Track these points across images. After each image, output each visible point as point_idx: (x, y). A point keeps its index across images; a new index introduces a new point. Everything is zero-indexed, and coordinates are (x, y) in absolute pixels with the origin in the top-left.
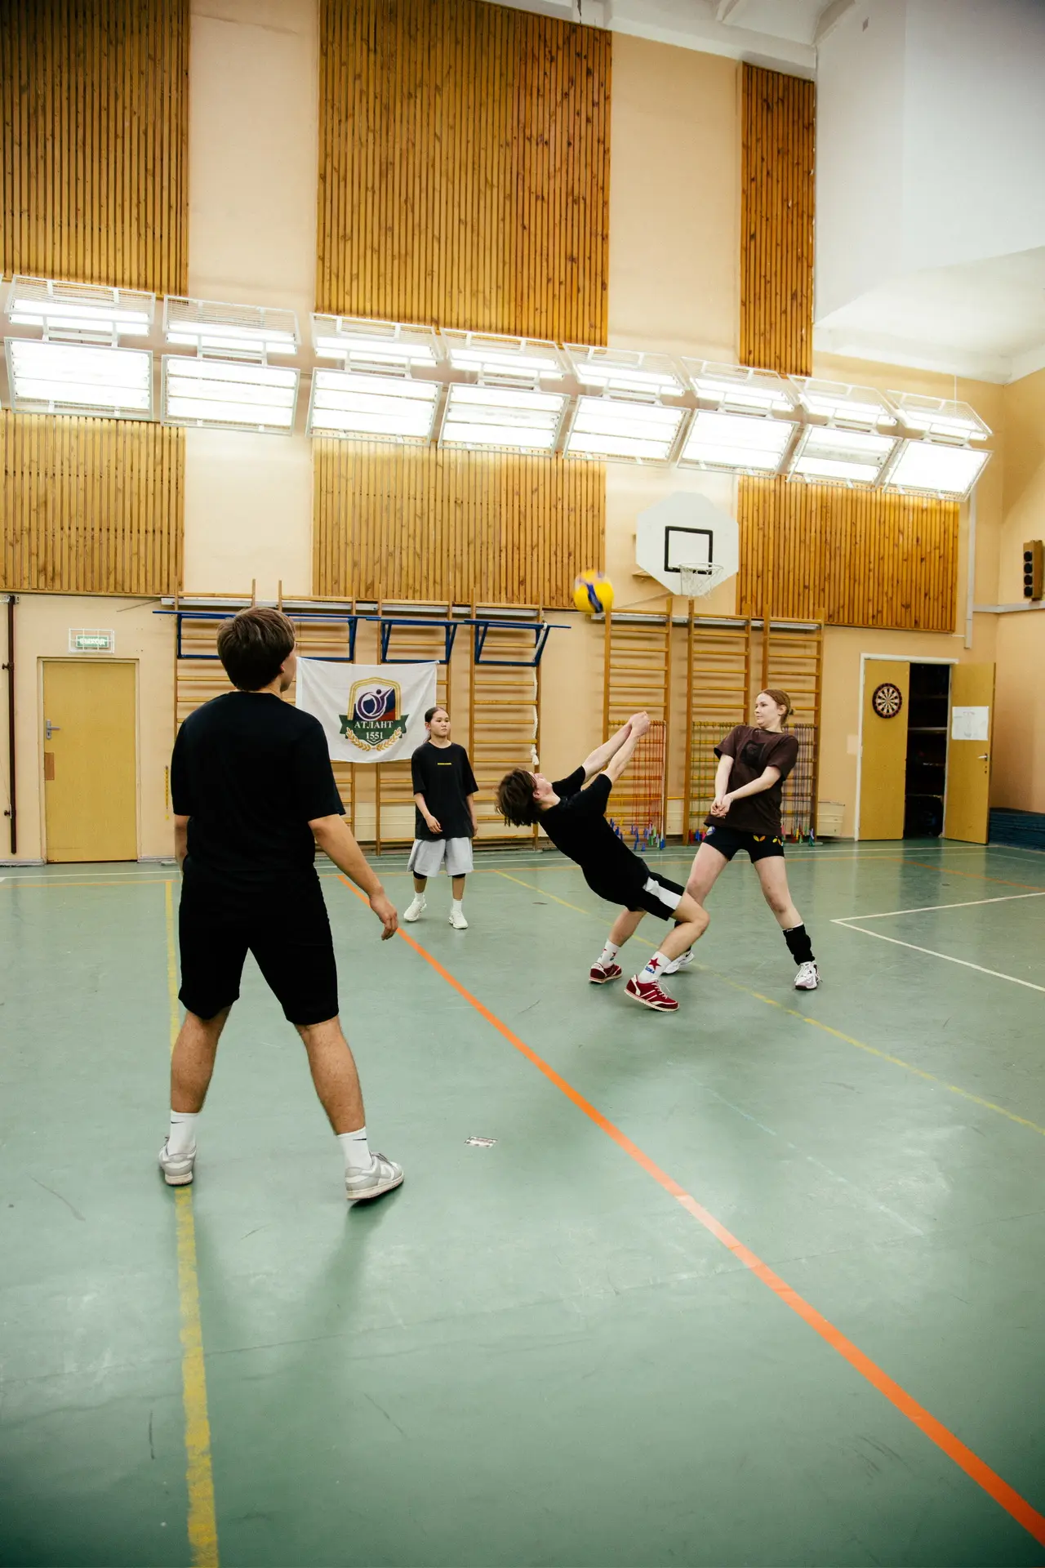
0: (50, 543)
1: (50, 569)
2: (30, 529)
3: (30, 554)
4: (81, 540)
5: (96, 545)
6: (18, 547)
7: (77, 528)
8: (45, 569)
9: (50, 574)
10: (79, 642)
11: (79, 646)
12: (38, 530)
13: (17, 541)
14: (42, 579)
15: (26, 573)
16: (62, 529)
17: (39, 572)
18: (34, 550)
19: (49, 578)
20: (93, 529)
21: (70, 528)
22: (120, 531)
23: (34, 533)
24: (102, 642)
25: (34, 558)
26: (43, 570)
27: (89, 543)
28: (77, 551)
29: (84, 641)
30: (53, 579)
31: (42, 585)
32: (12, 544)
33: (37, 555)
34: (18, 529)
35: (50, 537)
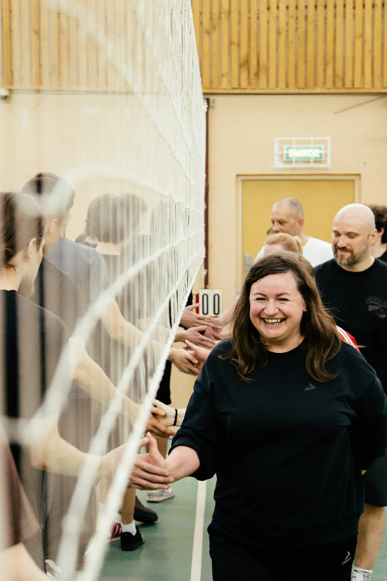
0: (254, 28)
1: (254, 62)
2: (230, 12)
3: (231, 43)
4: (292, 22)
5: (311, 28)
6: (215, 35)
7: (287, 7)
8: (247, 61)
9: (253, 68)
10: (287, 154)
11: (289, 161)
12: (239, 12)
13: (214, 28)
14: (244, 75)
15: (225, 70)
16: (268, 9)
17: (240, 65)
18: (235, 39)
19: (252, 75)
20: (306, 7)
21: (278, 8)
22: (340, 8)
23: (235, 16)
24: (315, 153)
25: (234, 48)
26: (245, 64)
27: (302, 24)
28: (287, 36)
29: (295, 154)
30: (257, 74)
31: (244, 84)
32: (208, 33)
33: (239, 45)
34: (215, 11)
35: (254, 20)
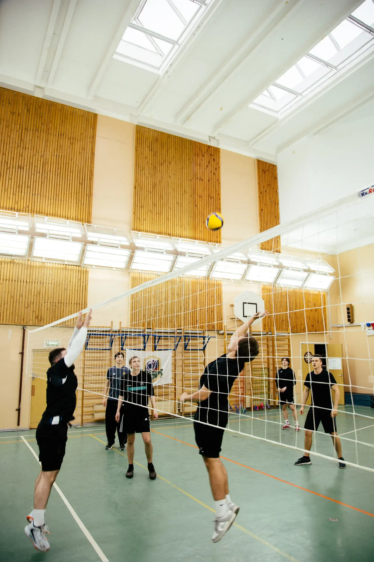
0: (40, 307)
1: (40, 317)
2: (33, 303)
3: (33, 311)
4: (51, 306)
5: (57, 309)
6: (29, 309)
7: (50, 302)
8: (38, 317)
9: (40, 318)
10: (48, 343)
11: (48, 345)
12: (36, 303)
13: (28, 306)
14: (37, 320)
15: (31, 319)
16: (45, 302)
17: (36, 318)
18: (34, 310)
19: (39, 320)
20: (56, 303)
21: (48, 302)
22: (65, 304)
23: (35, 303)
24: (56, 343)
25: (34, 313)
26: (37, 317)
27: (54, 307)
28: (50, 310)
29: (50, 343)
30: (41, 320)
31: (36, 323)
32: (27, 308)
33: (36, 312)
34: (29, 302)
35: (40, 305)
